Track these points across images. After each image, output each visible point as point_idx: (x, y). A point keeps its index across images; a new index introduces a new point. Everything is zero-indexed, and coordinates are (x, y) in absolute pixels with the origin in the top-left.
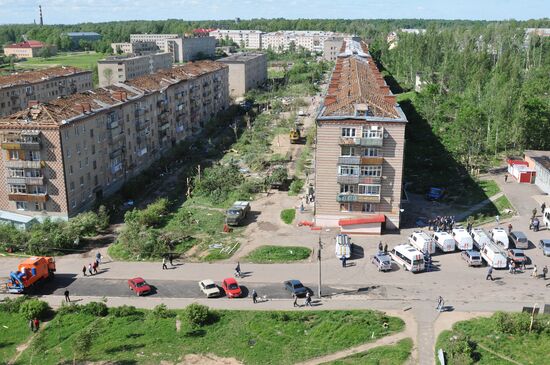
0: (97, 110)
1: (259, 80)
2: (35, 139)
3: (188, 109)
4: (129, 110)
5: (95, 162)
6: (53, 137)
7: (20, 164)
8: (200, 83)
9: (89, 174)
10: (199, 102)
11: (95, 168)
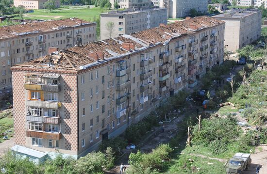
0: (109, 59)
1: (253, 37)
2: (55, 81)
3: (186, 62)
4: (135, 60)
5: (103, 107)
6: (71, 81)
7: (39, 104)
8: (198, 37)
9: (98, 117)
10: (197, 56)
11: (103, 111)
